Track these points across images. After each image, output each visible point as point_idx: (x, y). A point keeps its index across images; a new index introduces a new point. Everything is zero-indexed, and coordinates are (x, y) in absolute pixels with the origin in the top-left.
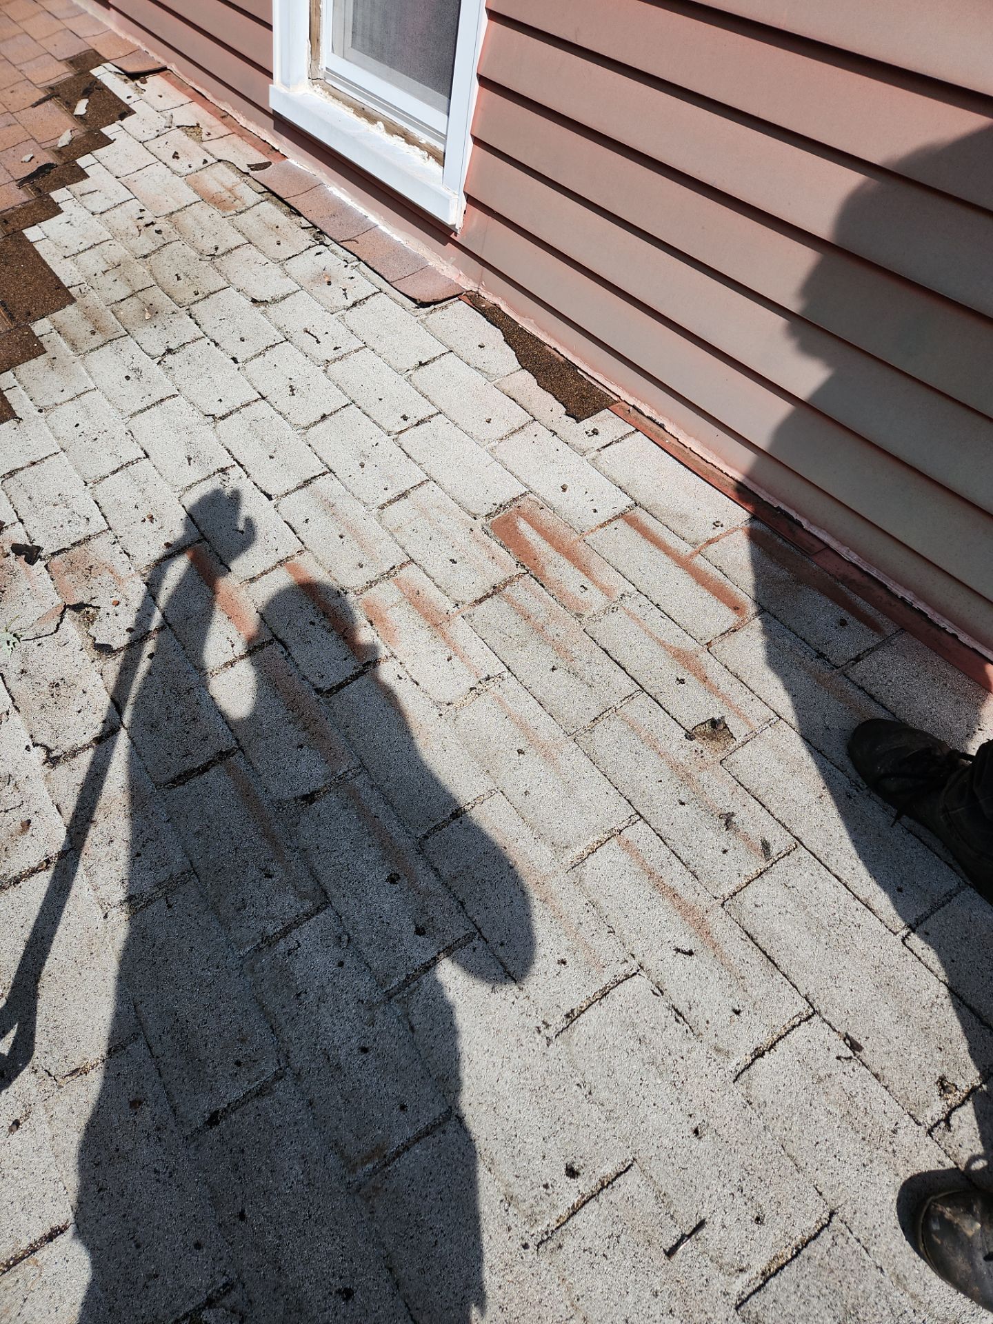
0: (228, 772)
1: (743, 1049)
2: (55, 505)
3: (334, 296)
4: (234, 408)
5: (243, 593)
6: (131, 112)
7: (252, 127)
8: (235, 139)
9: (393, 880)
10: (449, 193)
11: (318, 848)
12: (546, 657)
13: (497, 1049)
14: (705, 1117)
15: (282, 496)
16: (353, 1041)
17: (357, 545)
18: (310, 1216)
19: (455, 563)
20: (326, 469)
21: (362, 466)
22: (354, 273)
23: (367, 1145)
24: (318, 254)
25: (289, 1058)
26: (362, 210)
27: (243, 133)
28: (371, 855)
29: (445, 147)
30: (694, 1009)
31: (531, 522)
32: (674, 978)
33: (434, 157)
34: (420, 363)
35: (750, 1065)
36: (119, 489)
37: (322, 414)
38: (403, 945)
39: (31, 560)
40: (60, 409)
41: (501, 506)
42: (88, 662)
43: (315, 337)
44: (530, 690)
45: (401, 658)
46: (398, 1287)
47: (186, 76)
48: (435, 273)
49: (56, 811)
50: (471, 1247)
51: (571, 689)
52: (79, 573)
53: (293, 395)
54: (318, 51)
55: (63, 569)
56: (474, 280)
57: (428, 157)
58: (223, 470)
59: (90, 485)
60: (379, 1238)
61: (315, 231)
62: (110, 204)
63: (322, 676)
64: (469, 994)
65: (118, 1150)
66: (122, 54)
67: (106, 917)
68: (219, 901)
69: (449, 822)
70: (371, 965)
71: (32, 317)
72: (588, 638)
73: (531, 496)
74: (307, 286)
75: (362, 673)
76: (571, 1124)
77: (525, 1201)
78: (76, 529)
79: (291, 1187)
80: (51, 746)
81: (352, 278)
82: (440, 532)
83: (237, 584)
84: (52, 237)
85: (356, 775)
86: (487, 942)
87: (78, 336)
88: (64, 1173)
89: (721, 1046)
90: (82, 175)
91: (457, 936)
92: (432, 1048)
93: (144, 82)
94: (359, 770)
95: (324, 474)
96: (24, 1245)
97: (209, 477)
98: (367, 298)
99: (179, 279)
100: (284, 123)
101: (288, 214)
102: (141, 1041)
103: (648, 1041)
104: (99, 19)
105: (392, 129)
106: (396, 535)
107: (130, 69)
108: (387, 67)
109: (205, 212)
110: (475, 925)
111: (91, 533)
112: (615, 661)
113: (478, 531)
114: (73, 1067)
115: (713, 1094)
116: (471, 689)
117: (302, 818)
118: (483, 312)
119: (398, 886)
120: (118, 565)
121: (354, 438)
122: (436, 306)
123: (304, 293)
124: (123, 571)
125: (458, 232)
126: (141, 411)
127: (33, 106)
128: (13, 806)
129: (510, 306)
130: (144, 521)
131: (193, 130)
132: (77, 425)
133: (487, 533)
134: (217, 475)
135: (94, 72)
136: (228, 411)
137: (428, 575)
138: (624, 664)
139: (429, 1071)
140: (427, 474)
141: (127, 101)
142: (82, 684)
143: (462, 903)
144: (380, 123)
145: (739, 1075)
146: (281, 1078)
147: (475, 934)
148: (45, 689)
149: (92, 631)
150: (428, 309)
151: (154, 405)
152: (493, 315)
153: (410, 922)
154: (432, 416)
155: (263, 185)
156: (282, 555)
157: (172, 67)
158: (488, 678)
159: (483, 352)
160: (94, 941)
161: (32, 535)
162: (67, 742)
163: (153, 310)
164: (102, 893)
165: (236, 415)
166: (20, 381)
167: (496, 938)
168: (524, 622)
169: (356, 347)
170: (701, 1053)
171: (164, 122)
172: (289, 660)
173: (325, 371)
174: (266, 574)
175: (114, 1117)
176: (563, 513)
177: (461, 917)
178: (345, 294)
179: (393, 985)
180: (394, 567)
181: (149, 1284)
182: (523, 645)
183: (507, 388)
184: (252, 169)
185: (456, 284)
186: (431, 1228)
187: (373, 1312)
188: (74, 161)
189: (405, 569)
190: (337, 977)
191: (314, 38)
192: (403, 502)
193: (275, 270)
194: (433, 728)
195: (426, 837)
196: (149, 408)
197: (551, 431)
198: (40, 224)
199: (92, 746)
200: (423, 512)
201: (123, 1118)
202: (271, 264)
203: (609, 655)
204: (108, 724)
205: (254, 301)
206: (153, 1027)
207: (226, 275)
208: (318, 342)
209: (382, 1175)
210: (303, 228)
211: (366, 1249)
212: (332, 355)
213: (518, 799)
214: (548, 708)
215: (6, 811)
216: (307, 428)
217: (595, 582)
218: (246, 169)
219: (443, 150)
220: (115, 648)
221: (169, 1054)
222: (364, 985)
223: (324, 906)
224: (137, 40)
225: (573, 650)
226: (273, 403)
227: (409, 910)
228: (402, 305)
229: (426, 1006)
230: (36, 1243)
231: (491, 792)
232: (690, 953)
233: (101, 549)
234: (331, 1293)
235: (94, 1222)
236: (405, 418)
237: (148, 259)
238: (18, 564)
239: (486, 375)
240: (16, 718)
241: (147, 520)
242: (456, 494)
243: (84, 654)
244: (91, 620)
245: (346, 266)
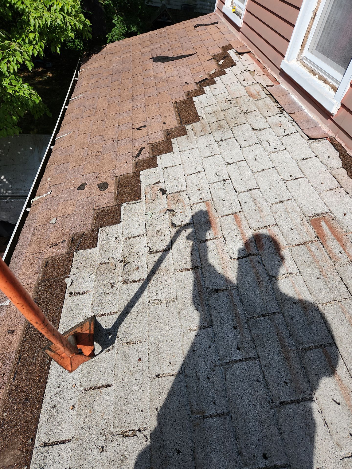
0: (196, 273)
1: (349, 450)
2: (175, 179)
3: (281, 131)
4: (235, 162)
5: (218, 219)
6: (235, 65)
7: (272, 73)
8: (265, 76)
9: (235, 328)
10: (335, 102)
11: (214, 307)
12: (316, 273)
13: (252, 401)
14: (323, 466)
15: (240, 192)
16: (206, 373)
17: (260, 214)
18: (176, 421)
19: (293, 230)
20: (258, 187)
21: (270, 189)
22: (290, 125)
23: (199, 408)
24: (280, 116)
25: (185, 368)
26: (300, 104)
27: (268, 74)
28: (231, 317)
29: (339, 86)
30: (333, 425)
31: (327, 223)
32: (329, 409)
33: (333, 89)
34: (303, 158)
35: (350, 457)
36: (193, 179)
37: (262, 169)
38: (231, 350)
39: (163, 194)
40: (185, 152)
41: (317, 214)
42: (168, 227)
43: (269, 144)
44: (306, 282)
45: (262, 256)
46: (194, 459)
47: (256, 55)
48: (320, 129)
49: (147, 267)
50: (222, 460)
51: (322, 288)
52: (175, 201)
53: (255, 161)
54: (303, 50)
55: (171, 199)
56: (334, 133)
57: (331, 89)
58: (225, 180)
59: (186, 176)
60: (194, 440)
61: (281, 109)
62: (220, 93)
63: (234, 253)
64: (248, 377)
65: (131, 371)
66: (238, 47)
67: (149, 302)
68: (180, 311)
69: (260, 317)
70: (219, 352)
71: (187, 123)
72: (336, 271)
73: (330, 214)
74: (272, 127)
75: (247, 256)
76: (270, 440)
77: (245, 456)
78: (178, 188)
79: (173, 409)
80: (151, 248)
81: (289, 126)
82: (290, 217)
83: (217, 216)
84: (200, 101)
85: (234, 289)
86: (260, 363)
87: (197, 131)
88: (116, 370)
89: (340, 443)
90: (214, 83)
91: (250, 356)
92: (230, 389)
93: (242, 56)
94: (236, 288)
95: (256, 189)
96: (100, 385)
97: (220, 181)
98: (291, 134)
99: (232, 118)
100: (283, 73)
101: (274, 102)
102: (147, 343)
103: (310, 427)
104: (235, 35)
105: (321, 78)
106: (274, 214)
107: (239, 51)
108: (326, 57)
109: (247, 99)
110: (258, 356)
111: (182, 190)
112: (344, 284)
113: (305, 221)
114: (128, 341)
115: (330, 460)
116: (283, 275)
117: (213, 296)
118: (334, 145)
119: (236, 331)
120: (185, 201)
121: (271, 179)
122: (316, 140)
123: (270, 129)
124: (186, 204)
125: (334, 116)
126: (207, 157)
127: (207, 61)
128: (136, 261)
129: (346, 144)
130: (197, 190)
131: (252, 72)
132: (188, 157)
133: (308, 222)
134: (223, 181)
135: (228, 51)
136: (233, 162)
137: (281, 231)
138: (348, 286)
139: (227, 396)
140: (292, 197)
141: (235, 61)
142: (165, 233)
143: (256, 346)
144: (317, 76)
145: (344, 458)
146: (181, 374)
147: (257, 358)
148: (155, 231)
149: (172, 219)
150: (313, 141)
151: (212, 156)
152: (338, 147)
153: (236, 344)
154: (301, 177)
155: (269, 92)
156: (234, 211)
157: (253, 51)
158: (291, 273)
159: (329, 159)
160: (144, 308)
161: (166, 187)
162: (156, 248)
163: (221, 127)
164: (150, 295)
165: (235, 164)
166: (177, 142)
167: (264, 363)
168: (312, 258)
169: (282, 149)
170: (330, 442)
171: (244, 69)
172: (225, 244)
173: (269, 155)
174: (227, 216)
175: (133, 361)
176: (341, 223)
177: (254, 350)
178: (284, 131)
179: (224, 362)
180: (270, 225)
181: (126, 414)
182: (308, 266)
183: (334, 173)
184: (267, 87)
185: (327, 133)
186: (211, 447)
187: (184, 462)
188: (213, 79)
189: (273, 227)
190: (207, 351)
191: (303, 46)
192: (281, 204)
193: (263, 120)
194: (265, 283)
195: (250, 318)
196: (210, 156)
197: (347, 192)
198: (198, 96)
199: (161, 252)
200: (287, 209)
201: (135, 362)
202: (263, 117)
203: (342, 281)
204: (168, 247)
205: (253, 129)
206: (151, 341)
207: (247, 119)
208: (270, 145)
209: (201, 421)
210: (277, 107)
211: (189, 441)
212: (273, 150)
213: (288, 319)
214: (311, 292)
215: (134, 262)
216: (256, 172)
217: (346, 252)
218: (265, 86)
219: (338, 87)
220: (177, 225)
221: (153, 350)
222: (215, 357)
223: (210, 326)
224: (244, 42)
225: (328, 274)
226: (248, 162)
227: (237, 340)
228: (304, 138)
229: (233, 374)
230: (102, 386)
231: (279, 313)
232: (339, 404)
233: (183, 195)
234: (174, 449)
235: (118, 388)
236: (291, 176)
237: (225, 111)
238: (160, 193)
239: (327, 167)
240: (145, 237)
241: (198, 190)
242: (301, 206)
243: (168, 225)
244: (173, 215)
245: (288, 122)
